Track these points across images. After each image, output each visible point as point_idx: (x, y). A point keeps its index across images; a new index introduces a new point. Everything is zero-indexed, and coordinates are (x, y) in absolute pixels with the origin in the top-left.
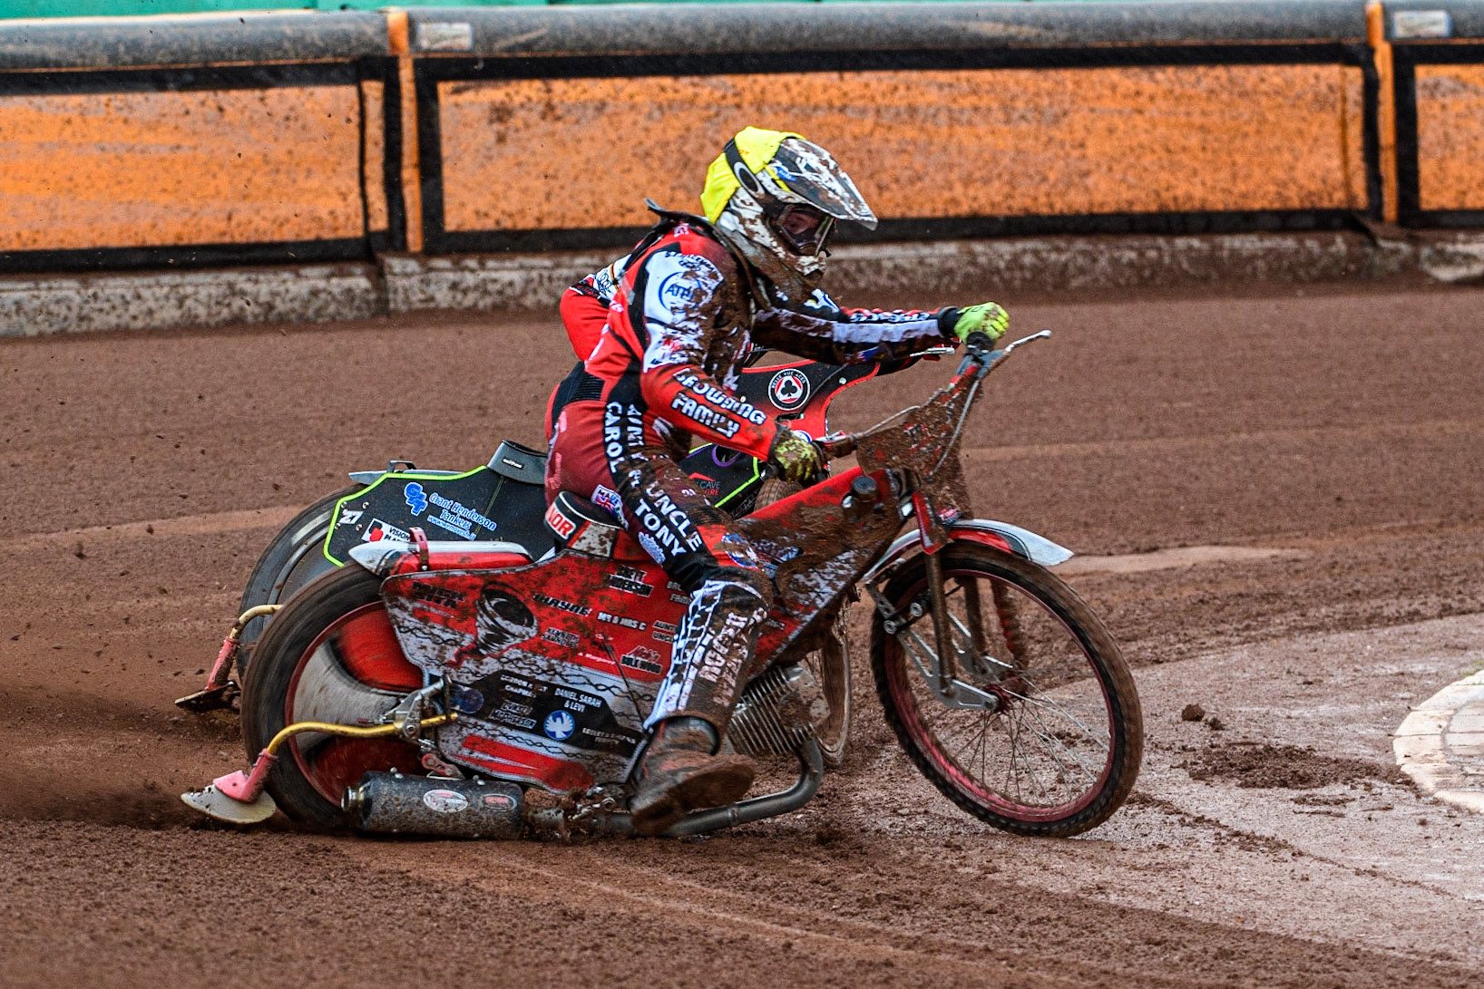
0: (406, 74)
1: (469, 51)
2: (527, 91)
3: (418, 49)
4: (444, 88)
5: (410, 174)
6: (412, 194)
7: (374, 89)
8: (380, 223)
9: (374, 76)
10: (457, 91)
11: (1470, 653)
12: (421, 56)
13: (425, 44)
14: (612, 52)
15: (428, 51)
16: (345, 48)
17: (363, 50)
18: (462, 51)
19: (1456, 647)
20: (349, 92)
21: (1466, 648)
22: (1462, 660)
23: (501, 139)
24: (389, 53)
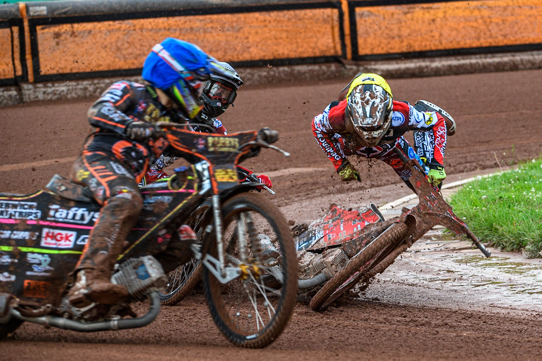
0: (26, 24)
1: (47, 15)
2: (66, 27)
3: (29, 16)
4: (38, 28)
5: (28, 56)
6: (29, 63)
7: (16, 29)
8: (19, 73)
9: (15, 25)
10: (43, 29)
11: (381, 199)
12: (30, 18)
13: (32, 14)
14: (93, 14)
15: (33, 16)
16: (6, 16)
17: (12, 17)
18: (43, 15)
19: (376, 198)
20: (8, 30)
21: (379, 198)
22: (378, 202)
23: (58, 44)
24: (20, 17)
